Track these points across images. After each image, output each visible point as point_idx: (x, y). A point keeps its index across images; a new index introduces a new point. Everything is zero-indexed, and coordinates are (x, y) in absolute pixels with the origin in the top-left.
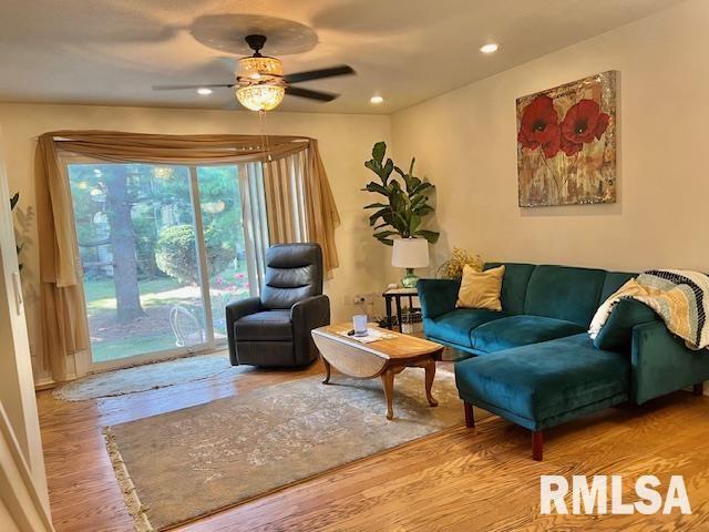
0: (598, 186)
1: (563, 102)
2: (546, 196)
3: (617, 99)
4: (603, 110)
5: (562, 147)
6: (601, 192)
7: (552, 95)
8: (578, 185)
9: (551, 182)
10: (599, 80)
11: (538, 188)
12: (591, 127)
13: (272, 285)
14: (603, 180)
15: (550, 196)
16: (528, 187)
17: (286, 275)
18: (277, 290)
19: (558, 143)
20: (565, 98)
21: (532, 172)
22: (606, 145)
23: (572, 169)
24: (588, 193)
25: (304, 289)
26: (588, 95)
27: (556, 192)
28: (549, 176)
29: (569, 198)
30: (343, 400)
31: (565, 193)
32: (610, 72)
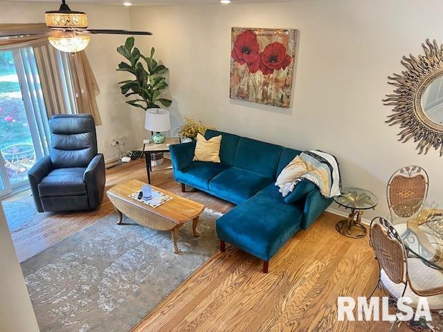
0: (280, 97)
1: (264, 40)
2: (248, 96)
3: (296, 48)
4: (288, 53)
5: (260, 68)
6: (282, 101)
7: (257, 33)
8: (269, 94)
9: (252, 87)
10: (287, 33)
11: (243, 89)
12: (280, 61)
13: (58, 148)
14: (284, 94)
15: (250, 96)
16: (237, 87)
17: (69, 140)
18: (63, 152)
19: (258, 65)
20: (264, 38)
21: (240, 79)
22: (288, 74)
23: (266, 84)
24: (274, 100)
25: (85, 150)
26: (280, 40)
27: (254, 94)
28: (251, 84)
29: (263, 100)
30: (139, 240)
31: (260, 96)
32: (295, 30)
